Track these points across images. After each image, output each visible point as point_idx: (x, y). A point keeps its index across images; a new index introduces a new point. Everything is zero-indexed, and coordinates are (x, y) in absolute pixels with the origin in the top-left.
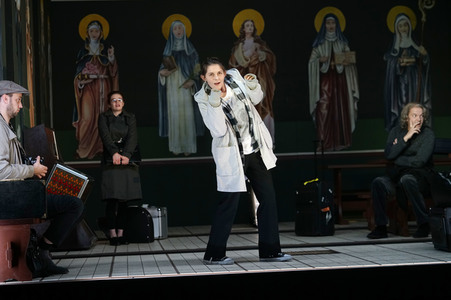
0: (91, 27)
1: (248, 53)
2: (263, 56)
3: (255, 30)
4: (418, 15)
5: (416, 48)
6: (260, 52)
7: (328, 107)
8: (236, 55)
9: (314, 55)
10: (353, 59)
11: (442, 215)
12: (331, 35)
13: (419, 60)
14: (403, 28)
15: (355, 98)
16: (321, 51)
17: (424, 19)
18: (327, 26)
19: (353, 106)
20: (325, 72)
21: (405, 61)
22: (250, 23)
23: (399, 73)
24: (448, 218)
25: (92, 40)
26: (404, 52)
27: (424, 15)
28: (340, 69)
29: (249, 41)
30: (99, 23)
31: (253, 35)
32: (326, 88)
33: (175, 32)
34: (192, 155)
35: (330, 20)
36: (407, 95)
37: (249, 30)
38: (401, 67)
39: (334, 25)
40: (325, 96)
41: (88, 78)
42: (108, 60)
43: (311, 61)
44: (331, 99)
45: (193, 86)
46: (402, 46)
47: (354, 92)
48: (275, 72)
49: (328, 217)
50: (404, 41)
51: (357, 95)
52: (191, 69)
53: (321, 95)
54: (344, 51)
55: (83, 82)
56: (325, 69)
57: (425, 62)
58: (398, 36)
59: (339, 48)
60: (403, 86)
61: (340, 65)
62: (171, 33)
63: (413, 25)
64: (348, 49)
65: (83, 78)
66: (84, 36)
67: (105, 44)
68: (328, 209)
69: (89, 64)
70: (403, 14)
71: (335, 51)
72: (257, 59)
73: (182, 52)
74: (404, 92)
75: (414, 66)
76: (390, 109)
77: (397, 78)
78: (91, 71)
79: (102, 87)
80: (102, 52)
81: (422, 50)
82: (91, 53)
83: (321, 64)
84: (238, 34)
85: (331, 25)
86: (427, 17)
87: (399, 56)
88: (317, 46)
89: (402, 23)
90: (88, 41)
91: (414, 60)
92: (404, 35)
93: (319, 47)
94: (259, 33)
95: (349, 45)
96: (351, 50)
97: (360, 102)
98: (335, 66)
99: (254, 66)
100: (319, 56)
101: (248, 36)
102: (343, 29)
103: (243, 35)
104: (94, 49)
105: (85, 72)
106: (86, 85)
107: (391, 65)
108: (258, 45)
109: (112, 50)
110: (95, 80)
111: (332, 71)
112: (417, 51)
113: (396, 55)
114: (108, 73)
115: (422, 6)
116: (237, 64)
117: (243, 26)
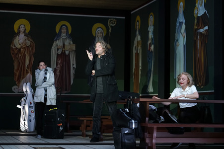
1: (21, 41)
2: (28, 43)
3: (25, 30)
4: (108, 29)
6: (27, 41)
7: (60, 72)
8: (15, 41)
9: (54, 45)
10: (74, 48)
11: (120, 131)
12: (64, 35)
14: (100, 34)
15: (74, 68)
16: (58, 43)
17: (110, 31)
18: (62, 30)
19: (72, 72)
20: (60, 53)
22: (23, 26)
24: (123, 133)
27: (110, 29)
28: (67, 53)
29: (22, 35)
31: (24, 32)
32: (60, 62)
35: (64, 28)
37: (22, 29)
39: (65, 31)
40: (59, 66)
43: (53, 47)
44: (62, 68)
47: (73, 65)
48: (34, 52)
49: (61, 129)
51: (75, 66)
53: (57, 65)
54: (70, 44)
56: (60, 52)
57: (110, 52)
58: (97, 38)
59: (67, 42)
61: (67, 50)
63: (105, 33)
64: (72, 43)
68: (61, 124)
70: (100, 28)
71: (65, 43)
72: (26, 44)
81: (108, 46)
83: (58, 50)
84: (16, 31)
85: (64, 30)
86: (112, 30)
88: (56, 40)
89: (99, 32)
92: (100, 38)
93: (58, 41)
94: (27, 32)
95: (73, 41)
96: (73, 43)
97: (76, 70)
98: (65, 51)
99: (24, 48)
100: (57, 45)
101: (21, 33)
102: (70, 33)
103: (19, 32)
107: (93, 52)
108: (26, 38)
111: (63, 53)
115: (110, 25)
116: (15, 46)
117: (19, 28)
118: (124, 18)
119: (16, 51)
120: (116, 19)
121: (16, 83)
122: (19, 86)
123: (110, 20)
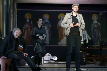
0: (27, 16)
4: (99, 16)
5: (98, 23)
8: (59, 23)
13: (99, 26)
17: (100, 17)
21: (96, 26)
22: (62, 17)
23: (94, 29)
25: (28, 19)
26: (95, 24)
27: (100, 16)
30: (29, 15)
33: (46, 18)
34: (48, 45)
36: (96, 34)
38: (95, 28)
41: (26, 27)
42: (31, 23)
45: (49, 30)
46: (95, 23)
50: (95, 22)
52: (49, 26)
55: (25, 28)
57: (100, 27)
58: (94, 21)
60: (95, 32)
62: (45, 18)
63: (98, 18)
65: (25, 27)
66: (26, 18)
67: (30, 20)
69: (27, 24)
70: (96, 16)
73: (47, 22)
74: (95, 33)
75: (97, 28)
76: (92, 36)
77: (94, 30)
78: (27, 26)
79: (29, 29)
80: (30, 21)
81: (99, 24)
82: (27, 22)
84: (59, 19)
87: (94, 25)
89: (95, 18)
90: (27, 19)
91: (97, 26)
92: (95, 20)
104: (28, 21)
105: (26, 26)
106: (26, 28)
107: (92, 27)
109: (32, 21)
110: (28, 27)
112: (98, 24)
113: (93, 25)
114: (31, 26)
115: (100, 14)
116: (59, 25)
117: (60, 17)
118: (106, 11)
119: (59, 27)
120: (102, 12)
121: (60, 41)
122: (61, 42)
123: (100, 12)
